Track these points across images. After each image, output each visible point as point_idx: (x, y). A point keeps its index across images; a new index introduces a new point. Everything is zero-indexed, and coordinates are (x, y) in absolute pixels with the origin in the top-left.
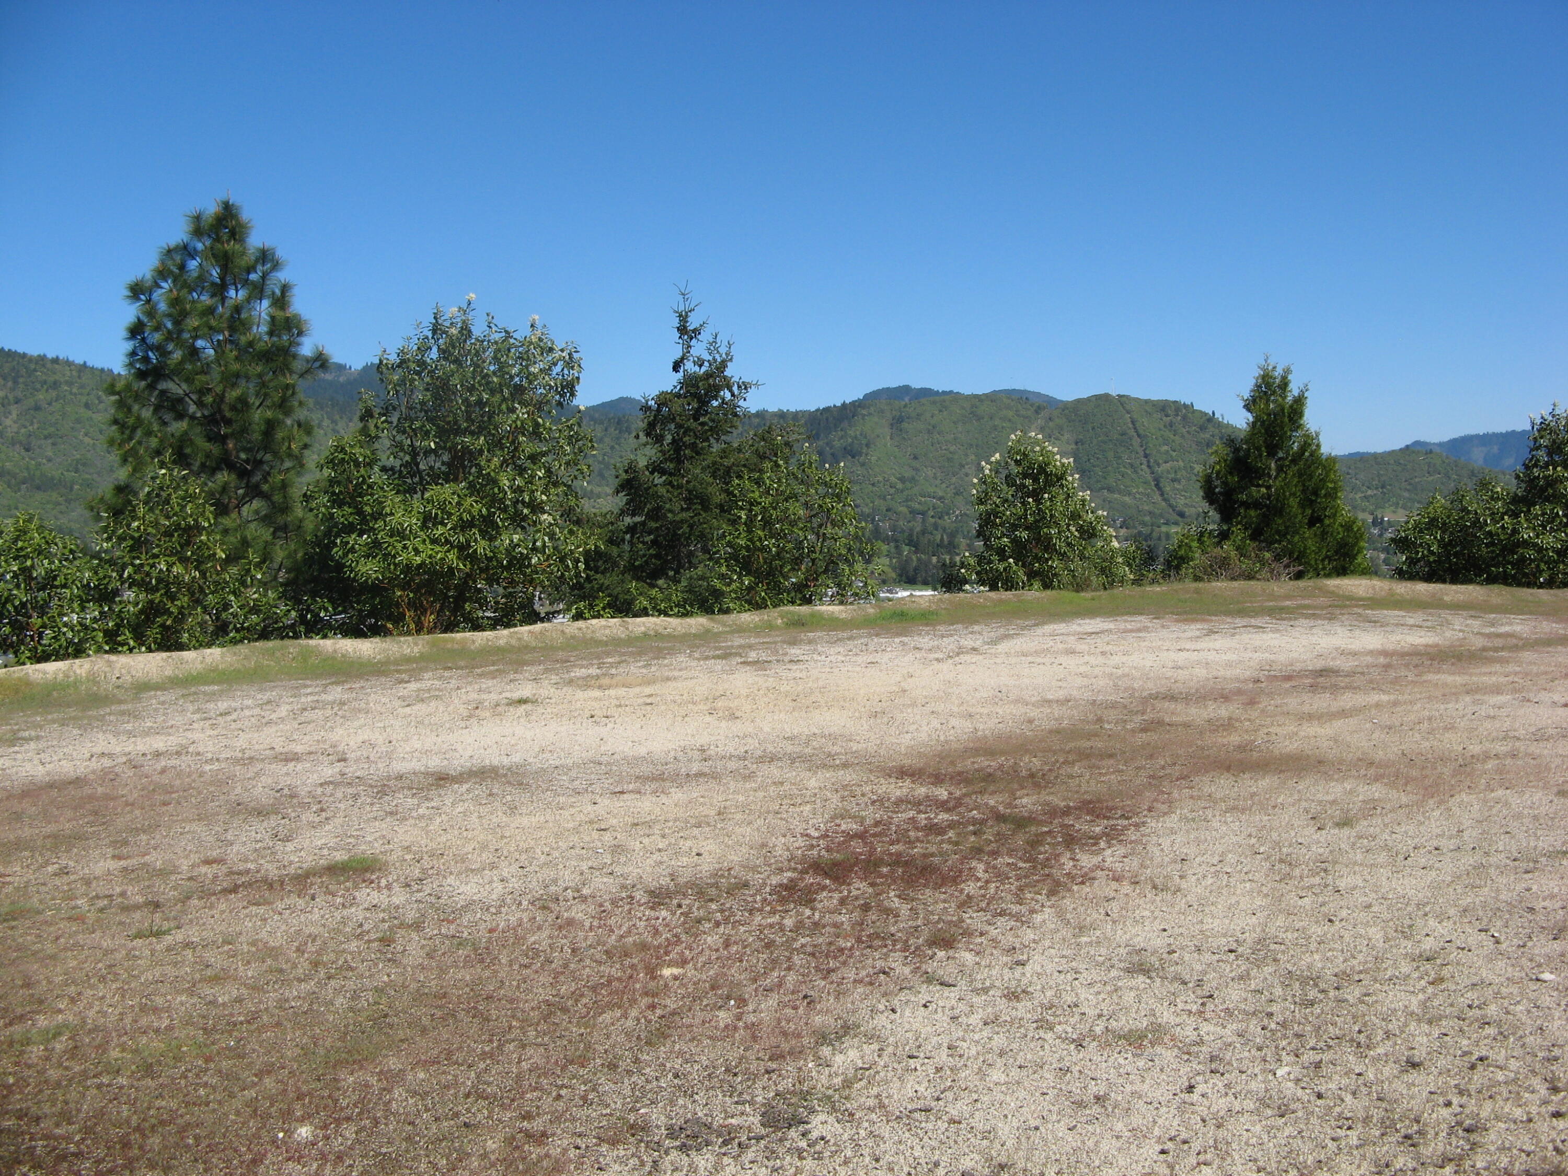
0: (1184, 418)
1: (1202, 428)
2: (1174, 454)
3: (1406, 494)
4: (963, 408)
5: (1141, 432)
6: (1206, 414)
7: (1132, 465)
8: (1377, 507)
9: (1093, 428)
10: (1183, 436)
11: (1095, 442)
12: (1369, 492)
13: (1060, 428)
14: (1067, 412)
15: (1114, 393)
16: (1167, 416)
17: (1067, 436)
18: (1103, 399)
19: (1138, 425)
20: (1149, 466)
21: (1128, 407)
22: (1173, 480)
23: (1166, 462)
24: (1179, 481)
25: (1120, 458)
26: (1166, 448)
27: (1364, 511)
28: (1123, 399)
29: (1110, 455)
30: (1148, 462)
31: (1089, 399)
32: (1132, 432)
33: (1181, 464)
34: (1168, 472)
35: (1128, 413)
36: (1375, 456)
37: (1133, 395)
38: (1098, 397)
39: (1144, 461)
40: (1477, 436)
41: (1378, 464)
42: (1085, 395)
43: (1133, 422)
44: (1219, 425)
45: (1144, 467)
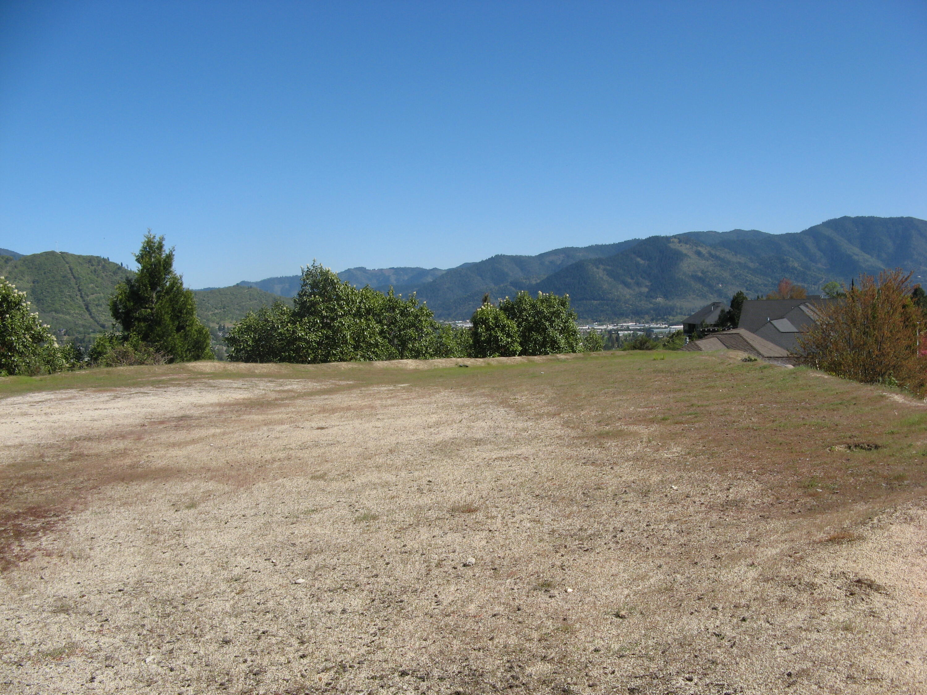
0: (104, 267)
1: (115, 273)
2: (97, 289)
3: (238, 312)
5: (76, 275)
6: (117, 265)
7: (70, 296)
8: (221, 319)
9: (45, 273)
10: (102, 278)
11: (46, 282)
12: (216, 311)
13: (22, 273)
14: (26, 262)
15: (58, 251)
16: (92, 265)
17: (27, 278)
18: (51, 255)
19: (74, 271)
20: (81, 297)
21: (67, 260)
22: (97, 305)
23: (92, 294)
24: (101, 306)
25: (62, 292)
26: (91, 285)
27: (213, 322)
28: (65, 255)
29: (56, 290)
30: (81, 294)
31: (41, 255)
32: (70, 276)
33: (102, 295)
34: (94, 300)
35: (67, 263)
36: (219, 290)
37: (71, 252)
38: (47, 253)
39: (78, 293)
40: (277, 278)
41: (221, 294)
42: (39, 252)
43: (71, 269)
44: (125, 271)
45: (78, 297)
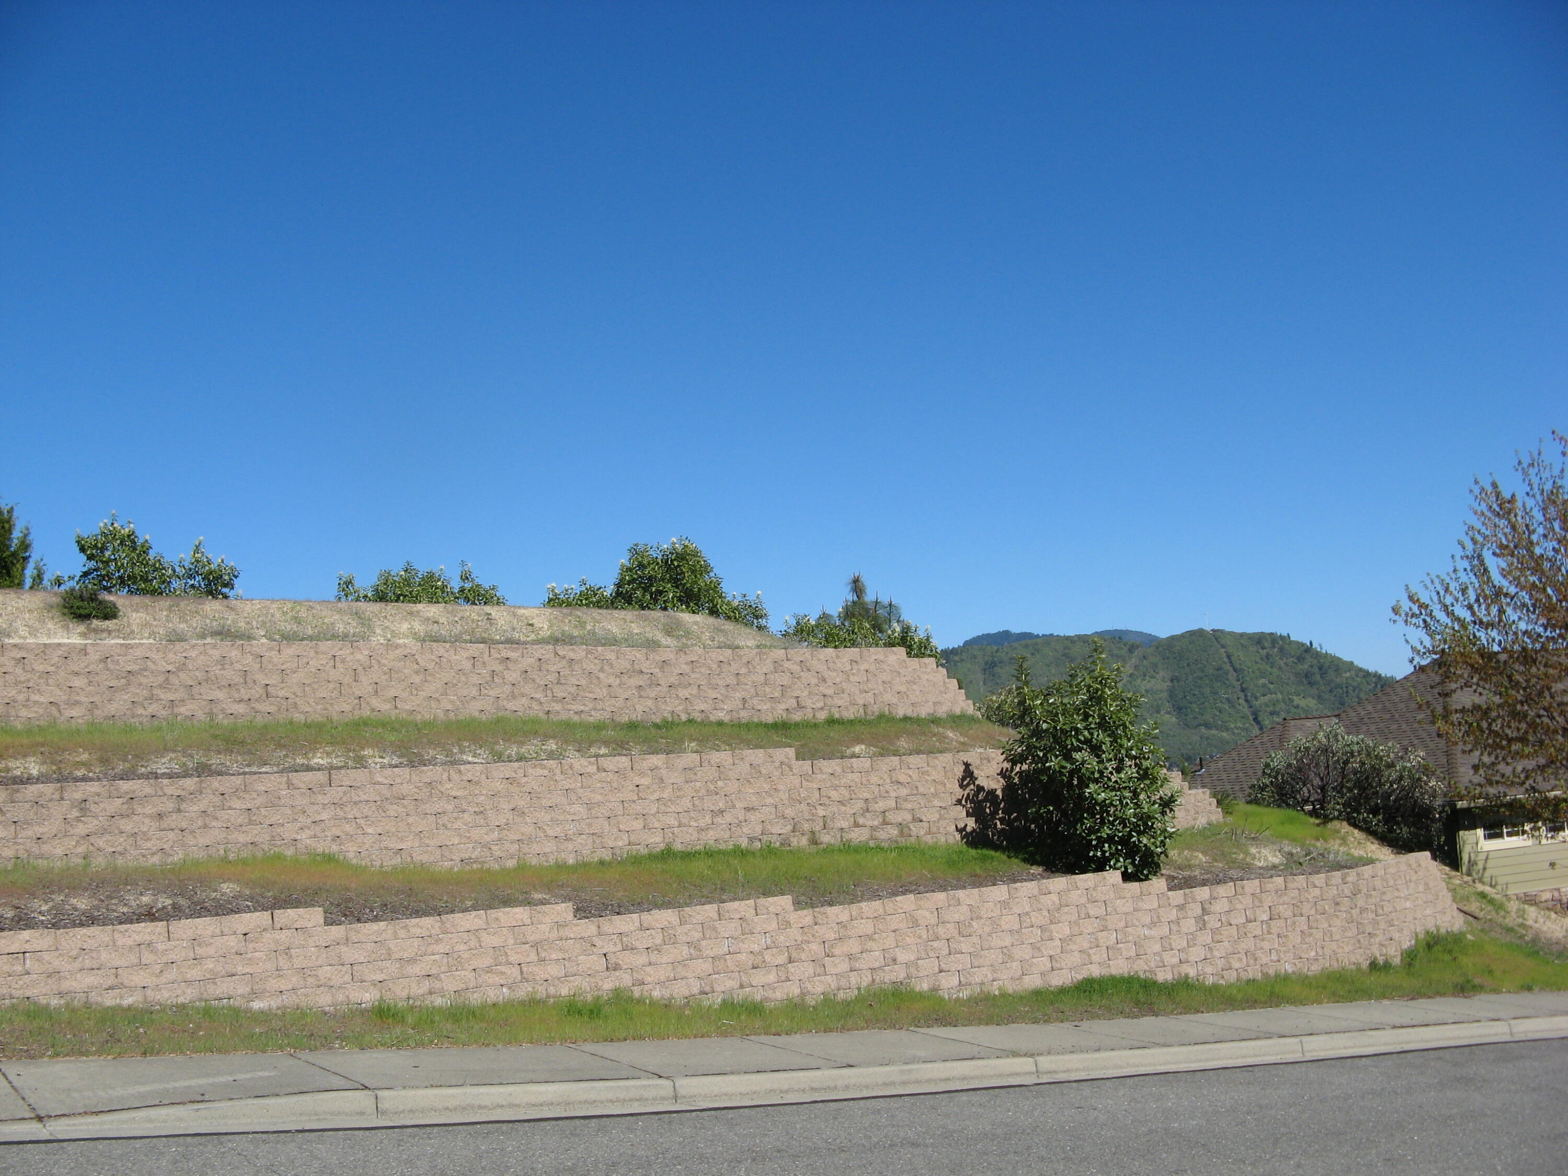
0: (1281, 650)
1: (1300, 659)
2: (1272, 686)
4: (1056, 650)
5: (1237, 666)
6: (1303, 645)
7: (1228, 700)
9: (1188, 665)
10: (1280, 668)
11: (1190, 678)
13: (1155, 666)
14: (1161, 649)
15: (1208, 628)
16: (1263, 648)
17: (1162, 673)
18: (1198, 634)
19: (1233, 658)
20: (1246, 701)
21: (1223, 642)
22: (1272, 713)
23: (1264, 695)
24: (1278, 714)
25: (1217, 693)
26: (1262, 681)
28: (1218, 634)
29: (1207, 690)
30: (1246, 696)
31: (1183, 636)
32: (1227, 667)
33: (1279, 696)
34: (1267, 705)
35: (1223, 647)
37: (1228, 629)
38: (1192, 633)
39: (1242, 695)
42: (1178, 631)
43: (1228, 657)
44: (1317, 655)
45: (1242, 701)
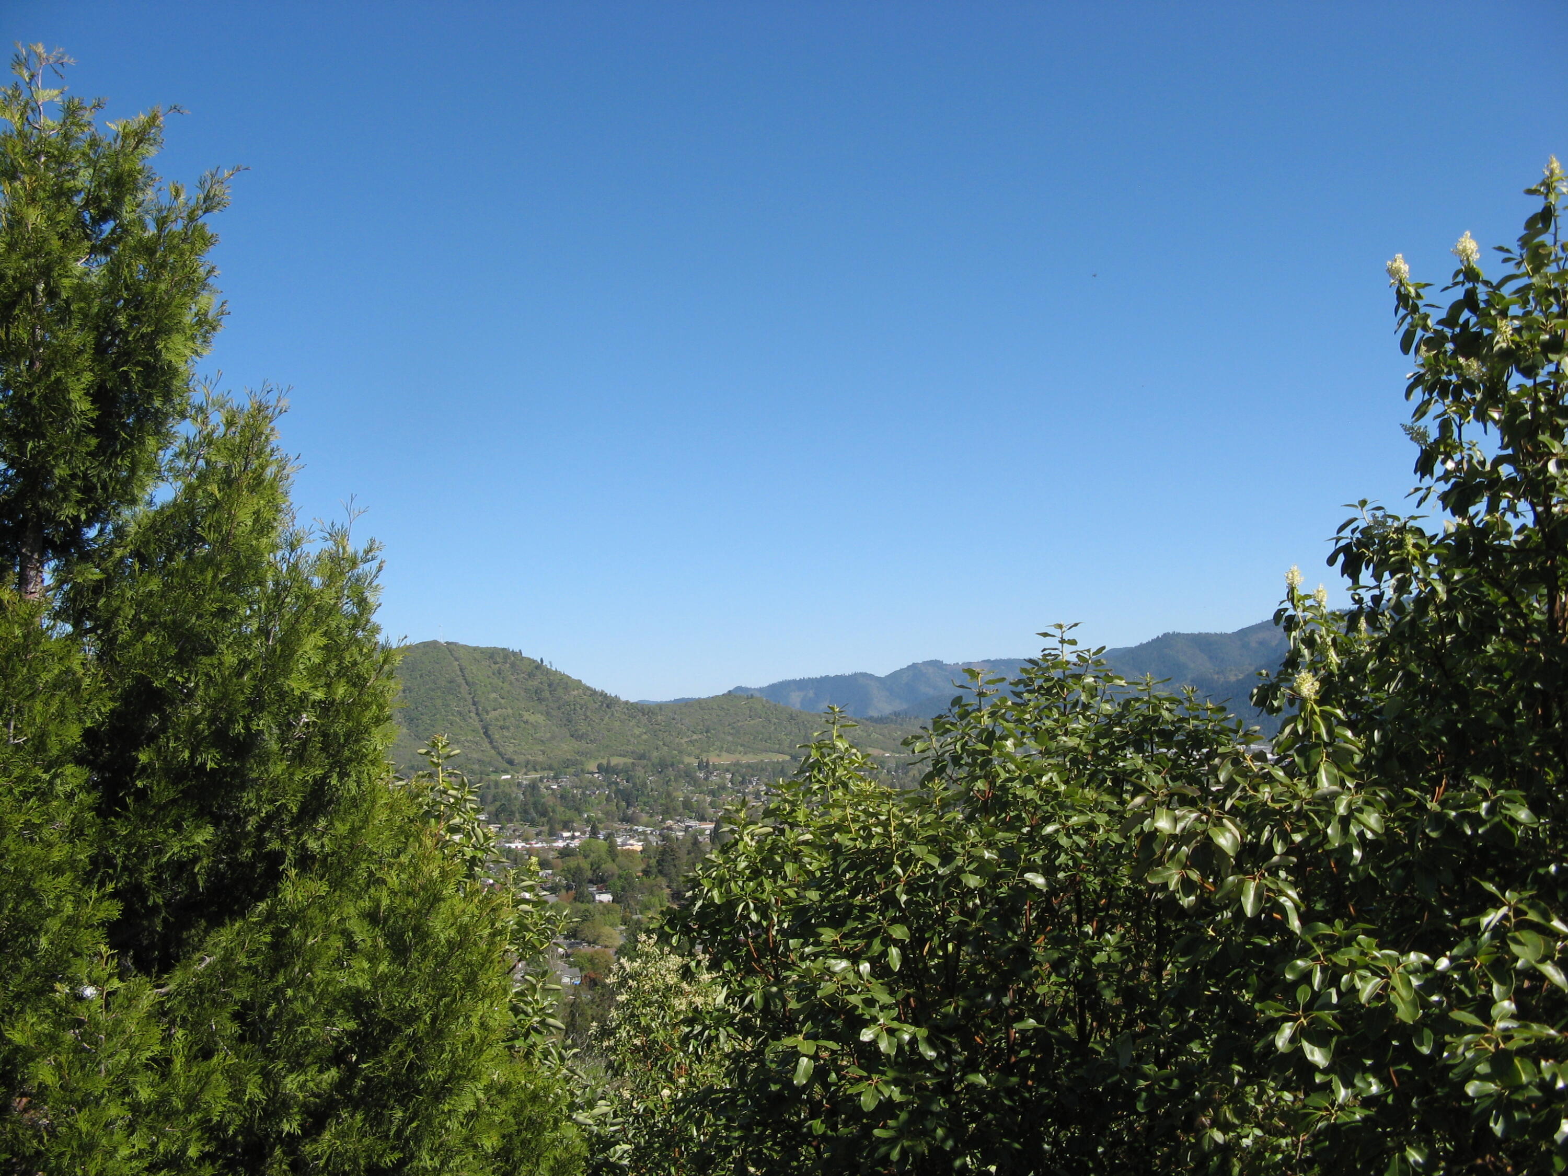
0: (513, 665)
1: (531, 675)
2: (503, 701)
3: (730, 738)
5: (470, 679)
6: (534, 661)
7: (460, 713)
8: (703, 751)
9: (421, 676)
10: (511, 684)
11: (423, 689)
12: (695, 737)
15: (442, 640)
16: (495, 663)
18: (431, 646)
19: (466, 672)
20: (477, 714)
21: (457, 655)
22: (502, 728)
23: (495, 710)
24: (508, 728)
25: (448, 705)
26: (494, 695)
27: (689, 755)
28: (451, 647)
29: (439, 702)
30: (477, 709)
31: (418, 646)
32: (460, 680)
33: (510, 711)
34: (497, 720)
35: (456, 660)
36: (699, 702)
37: (462, 642)
38: (426, 645)
39: (473, 708)
40: (794, 681)
41: (702, 709)
43: (461, 670)
44: (548, 672)
45: (473, 715)
